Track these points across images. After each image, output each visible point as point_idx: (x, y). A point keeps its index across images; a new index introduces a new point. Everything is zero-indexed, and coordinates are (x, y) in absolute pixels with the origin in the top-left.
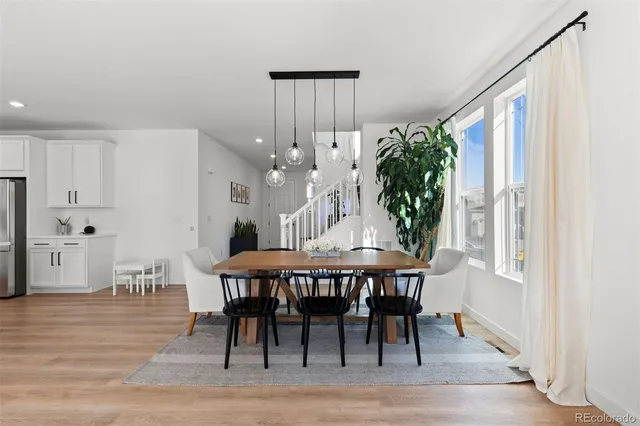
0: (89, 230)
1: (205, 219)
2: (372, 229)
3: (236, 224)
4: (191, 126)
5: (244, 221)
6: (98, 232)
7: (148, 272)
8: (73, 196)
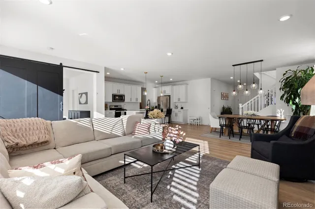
0: (182, 108)
1: (212, 106)
2: (281, 110)
3: (223, 108)
4: (209, 77)
5: (226, 106)
6: (184, 109)
7: (197, 120)
8: (179, 99)
